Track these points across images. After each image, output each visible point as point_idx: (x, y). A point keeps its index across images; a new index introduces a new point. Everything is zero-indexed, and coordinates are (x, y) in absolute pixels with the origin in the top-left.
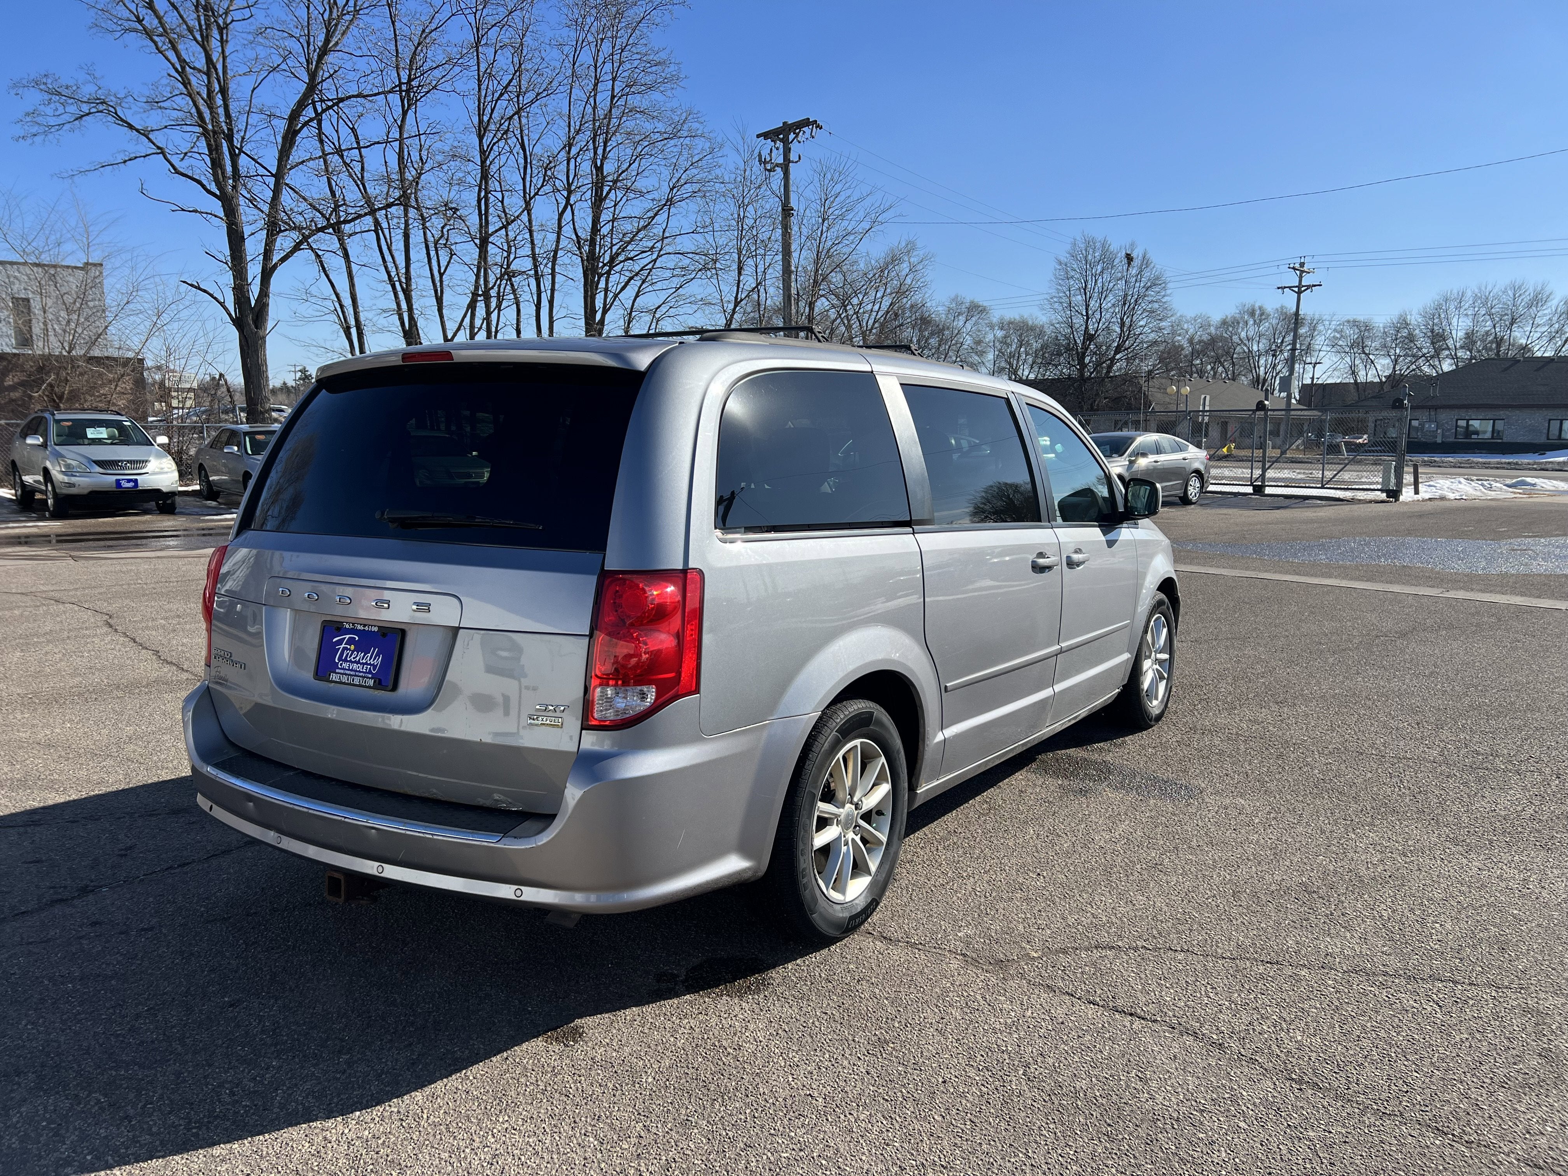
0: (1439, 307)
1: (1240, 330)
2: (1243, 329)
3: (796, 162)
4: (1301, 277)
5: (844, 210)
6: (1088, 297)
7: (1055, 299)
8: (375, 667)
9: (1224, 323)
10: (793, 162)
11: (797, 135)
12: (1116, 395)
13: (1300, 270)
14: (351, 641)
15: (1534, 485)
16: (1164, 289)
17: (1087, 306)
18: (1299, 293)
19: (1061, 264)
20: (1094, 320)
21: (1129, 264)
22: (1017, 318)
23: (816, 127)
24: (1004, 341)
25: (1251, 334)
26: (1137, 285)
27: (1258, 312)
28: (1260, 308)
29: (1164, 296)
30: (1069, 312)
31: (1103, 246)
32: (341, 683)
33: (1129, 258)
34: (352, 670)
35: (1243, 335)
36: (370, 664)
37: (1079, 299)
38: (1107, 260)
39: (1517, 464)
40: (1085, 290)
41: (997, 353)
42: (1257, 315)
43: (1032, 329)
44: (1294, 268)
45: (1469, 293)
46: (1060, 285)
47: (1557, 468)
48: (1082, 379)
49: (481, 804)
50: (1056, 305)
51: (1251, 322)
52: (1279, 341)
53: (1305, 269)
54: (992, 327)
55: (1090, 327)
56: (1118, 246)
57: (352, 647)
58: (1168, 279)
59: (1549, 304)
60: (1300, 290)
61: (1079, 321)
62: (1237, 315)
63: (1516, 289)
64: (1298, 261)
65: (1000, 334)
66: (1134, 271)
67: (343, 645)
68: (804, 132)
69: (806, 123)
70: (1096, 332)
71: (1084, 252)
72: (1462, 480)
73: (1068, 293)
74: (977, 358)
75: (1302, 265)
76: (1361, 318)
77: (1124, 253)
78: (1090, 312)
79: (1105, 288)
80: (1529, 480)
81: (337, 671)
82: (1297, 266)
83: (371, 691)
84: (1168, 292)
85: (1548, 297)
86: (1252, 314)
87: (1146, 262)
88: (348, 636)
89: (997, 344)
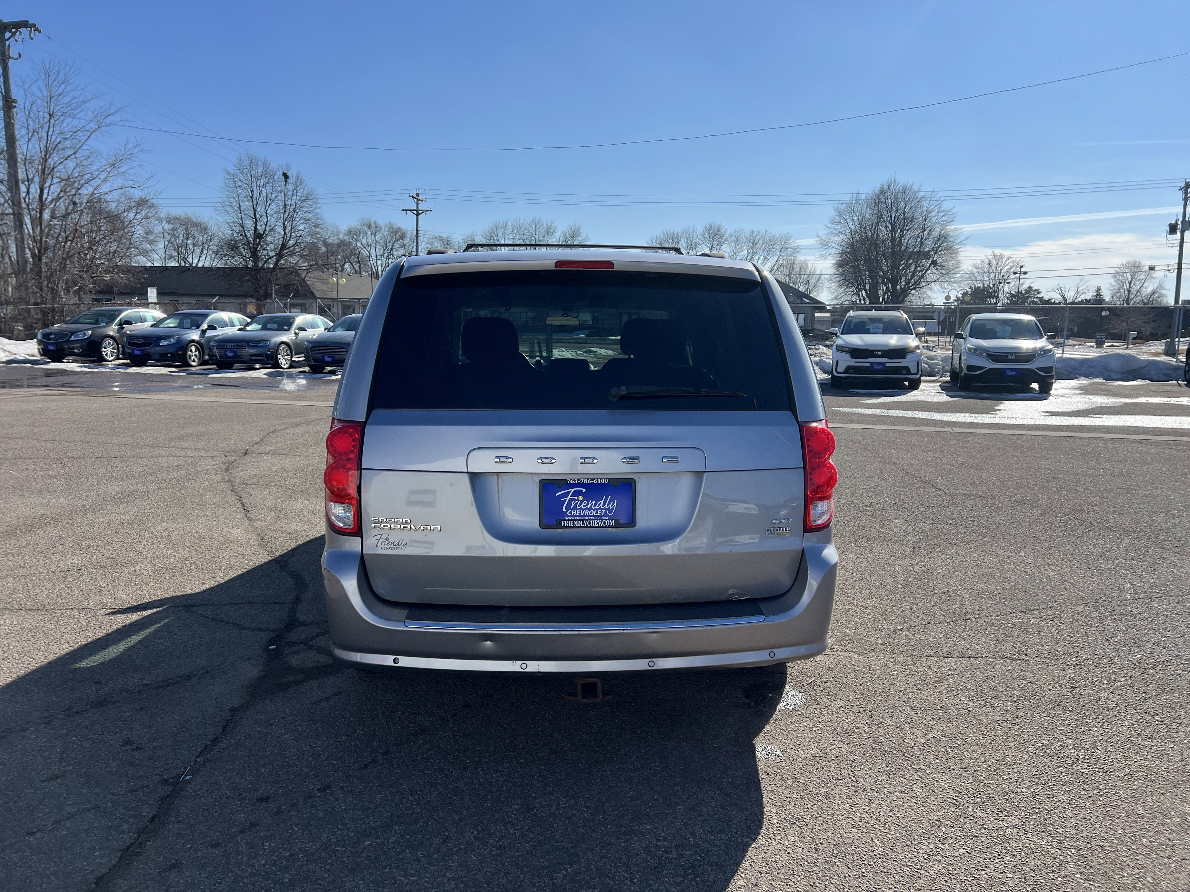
0: (492, 232)
1: (361, 238)
2: (363, 237)
3: (17, 59)
4: (418, 204)
5: (69, 108)
6: (255, 203)
7: (227, 203)
8: (610, 511)
9: (350, 232)
10: (12, 58)
11: (14, 34)
12: (286, 283)
13: (416, 198)
14: (576, 493)
15: (596, 352)
16: (316, 203)
17: (255, 211)
18: (417, 215)
19: (229, 174)
20: (262, 223)
21: (286, 181)
22: (183, 216)
23: (34, 31)
24: (173, 233)
25: (370, 241)
26: (294, 198)
27: (373, 226)
28: (375, 223)
29: (316, 208)
30: (239, 215)
31: (265, 164)
32: (576, 527)
33: (286, 176)
34: (584, 516)
35: (364, 241)
36: (605, 509)
37: (247, 204)
38: (267, 174)
39: (561, 339)
40: (252, 198)
41: (166, 243)
42: (373, 228)
43: (196, 225)
44: (413, 197)
45: (510, 224)
46: (229, 191)
47: (584, 341)
48: (256, 270)
49: (716, 599)
50: (228, 208)
51: (369, 233)
52: (390, 248)
53: (420, 198)
54: (160, 220)
55: (258, 228)
56: (277, 165)
57: (581, 498)
58: (319, 196)
59: (555, 235)
60: (418, 213)
61: (249, 223)
62: (359, 227)
63: (536, 223)
64: (415, 192)
65: (167, 227)
66: (290, 187)
67: (569, 497)
68: (21, 33)
69: (24, 24)
70: (264, 232)
71: (248, 167)
72: (564, 350)
73: (237, 199)
74: (149, 246)
75: (418, 195)
76: (444, 235)
77: (281, 173)
78: (258, 216)
79: (269, 198)
80: (592, 349)
81: (566, 518)
82: (415, 195)
83: (614, 530)
84: (319, 205)
85: (554, 230)
86: (369, 227)
87: (299, 181)
88: (573, 490)
89: (166, 235)
